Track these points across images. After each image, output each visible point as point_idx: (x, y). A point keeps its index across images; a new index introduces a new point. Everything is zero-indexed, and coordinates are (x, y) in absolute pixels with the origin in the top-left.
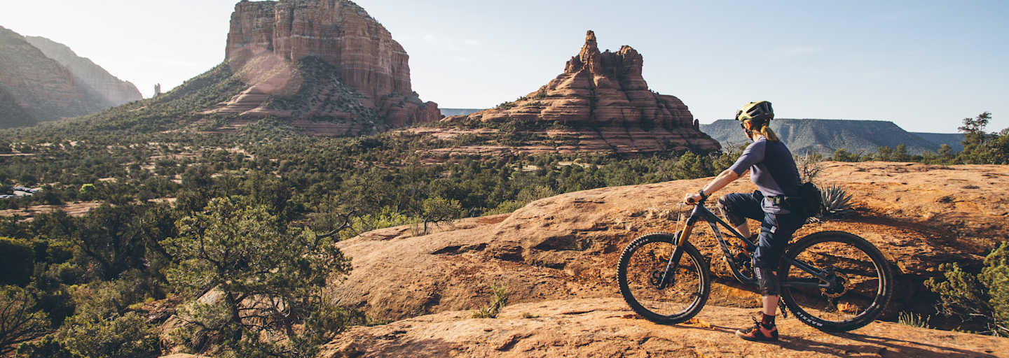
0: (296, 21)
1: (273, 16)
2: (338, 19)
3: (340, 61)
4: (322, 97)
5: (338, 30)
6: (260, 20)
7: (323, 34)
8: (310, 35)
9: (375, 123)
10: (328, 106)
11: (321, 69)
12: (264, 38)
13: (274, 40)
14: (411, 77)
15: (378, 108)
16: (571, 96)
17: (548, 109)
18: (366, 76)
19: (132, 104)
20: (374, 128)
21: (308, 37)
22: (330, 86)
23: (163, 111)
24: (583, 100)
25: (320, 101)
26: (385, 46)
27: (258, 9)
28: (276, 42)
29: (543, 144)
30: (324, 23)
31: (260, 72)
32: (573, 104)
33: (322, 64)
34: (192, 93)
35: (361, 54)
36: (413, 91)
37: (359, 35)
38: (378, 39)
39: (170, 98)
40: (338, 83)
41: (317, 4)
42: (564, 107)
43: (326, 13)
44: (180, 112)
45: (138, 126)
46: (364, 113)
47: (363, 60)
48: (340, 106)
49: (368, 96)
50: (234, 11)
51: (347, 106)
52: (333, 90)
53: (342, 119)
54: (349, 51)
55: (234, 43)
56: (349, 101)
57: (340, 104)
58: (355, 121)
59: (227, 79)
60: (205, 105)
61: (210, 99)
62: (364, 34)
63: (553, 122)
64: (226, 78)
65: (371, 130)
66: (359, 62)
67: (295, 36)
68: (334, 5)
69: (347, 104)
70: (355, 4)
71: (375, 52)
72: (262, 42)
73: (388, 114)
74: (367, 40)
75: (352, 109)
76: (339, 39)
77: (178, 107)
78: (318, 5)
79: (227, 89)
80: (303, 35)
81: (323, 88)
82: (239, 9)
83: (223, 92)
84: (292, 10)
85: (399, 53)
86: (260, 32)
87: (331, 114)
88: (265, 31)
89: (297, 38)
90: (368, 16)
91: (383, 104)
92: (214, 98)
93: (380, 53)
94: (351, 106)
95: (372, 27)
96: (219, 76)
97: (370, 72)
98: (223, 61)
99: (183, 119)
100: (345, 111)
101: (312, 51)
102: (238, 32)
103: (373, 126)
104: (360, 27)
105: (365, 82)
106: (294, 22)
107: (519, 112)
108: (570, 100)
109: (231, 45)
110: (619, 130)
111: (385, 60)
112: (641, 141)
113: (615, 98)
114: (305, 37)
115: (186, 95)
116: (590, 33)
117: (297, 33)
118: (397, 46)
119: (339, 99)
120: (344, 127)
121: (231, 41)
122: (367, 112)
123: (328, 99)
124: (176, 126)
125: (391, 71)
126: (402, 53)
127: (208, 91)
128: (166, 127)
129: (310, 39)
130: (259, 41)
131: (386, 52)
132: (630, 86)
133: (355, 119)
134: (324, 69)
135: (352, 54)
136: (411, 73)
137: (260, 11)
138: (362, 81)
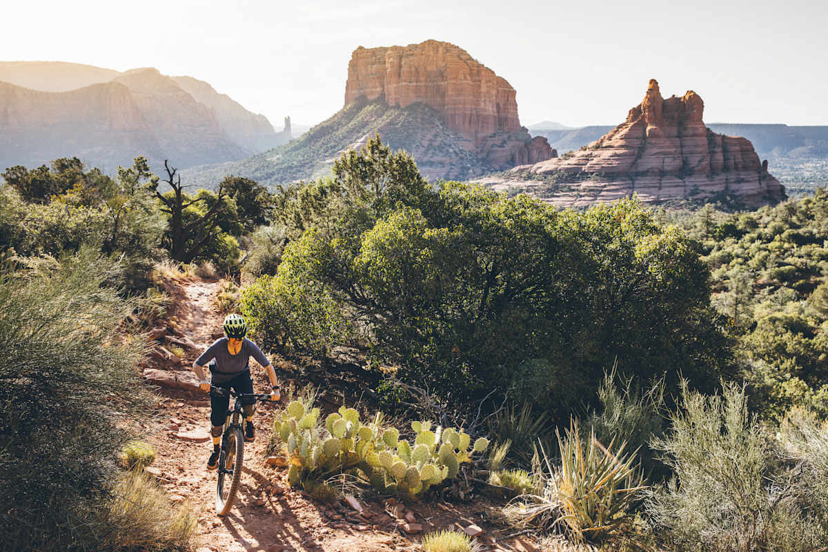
0: (404, 69)
1: (385, 62)
2: (442, 64)
3: (444, 105)
4: (425, 143)
5: (441, 75)
6: (374, 66)
7: (429, 80)
8: (417, 82)
9: (472, 166)
10: (430, 152)
11: (426, 114)
12: (377, 84)
13: (386, 87)
14: (519, 112)
15: (479, 150)
16: (622, 146)
17: (595, 161)
18: (467, 120)
19: (269, 151)
20: (471, 171)
21: (415, 84)
22: (434, 131)
23: (294, 160)
24: (631, 151)
25: (423, 146)
26: (487, 87)
27: (372, 56)
28: (388, 89)
29: (570, 196)
30: (429, 68)
31: (373, 119)
32: (619, 155)
33: (427, 109)
34: (317, 141)
35: (463, 98)
36: (522, 126)
37: (461, 80)
38: (480, 81)
39: (299, 147)
40: (441, 127)
41: (422, 51)
42: (609, 159)
43: (431, 58)
44: (307, 161)
45: (276, 176)
46: (463, 156)
47: (464, 104)
48: (441, 151)
49: (469, 139)
50: (351, 59)
51: (447, 151)
52: (436, 136)
53: (442, 164)
54: (452, 95)
55: (352, 89)
56: (450, 145)
57: (440, 148)
58: (454, 165)
59: (346, 127)
60: (327, 154)
61: (332, 147)
62: (465, 77)
63: (592, 173)
64: (345, 125)
65: (467, 173)
66: (461, 106)
67: (404, 83)
68: (438, 51)
69: (447, 148)
70: (458, 47)
71: (477, 93)
72: (376, 88)
73: (488, 155)
74: (468, 83)
75: (451, 153)
76: (443, 83)
77: (306, 156)
78: (424, 52)
79: (345, 137)
80: (410, 82)
81: (427, 134)
82: (356, 56)
83: (342, 140)
84: (401, 58)
85: (506, 89)
86: (374, 78)
87: (432, 160)
88: (378, 78)
89: (405, 86)
90: (471, 59)
91: (484, 145)
92: (335, 146)
93: (482, 94)
94: (451, 150)
95: (473, 70)
96: (339, 124)
97: (471, 114)
98: (342, 107)
99: (309, 168)
100: (444, 156)
101: (418, 97)
102: (355, 79)
103: (469, 169)
104: (461, 72)
105: (467, 125)
106: (402, 69)
107: (569, 164)
108: (617, 151)
109: (350, 92)
110: (652, 180)
111: (487, 99)
112: (667, 189)
113: (663, 147)
114: (411, 84)
115: (312, 143)
116: (653, 82)
117: (404, 81)
118: (503, 83)
119: (440, 144)
120: (444, 171)
121: (350, 88)
122: (466, 156)
123: (431, 145)
124: (305, 175)
125: (495, 109)
126: (508, 89)
127: (330, 139)
128: (298, 176)
129: (416, 86)
130: (373, 88)
131: (488, 92)
132: (686, 133)
133: (454, 163)
134: (429, 114)
135: (454, 98)
136: (518, 108)
137: (374, 58)
138: (464, 123)
